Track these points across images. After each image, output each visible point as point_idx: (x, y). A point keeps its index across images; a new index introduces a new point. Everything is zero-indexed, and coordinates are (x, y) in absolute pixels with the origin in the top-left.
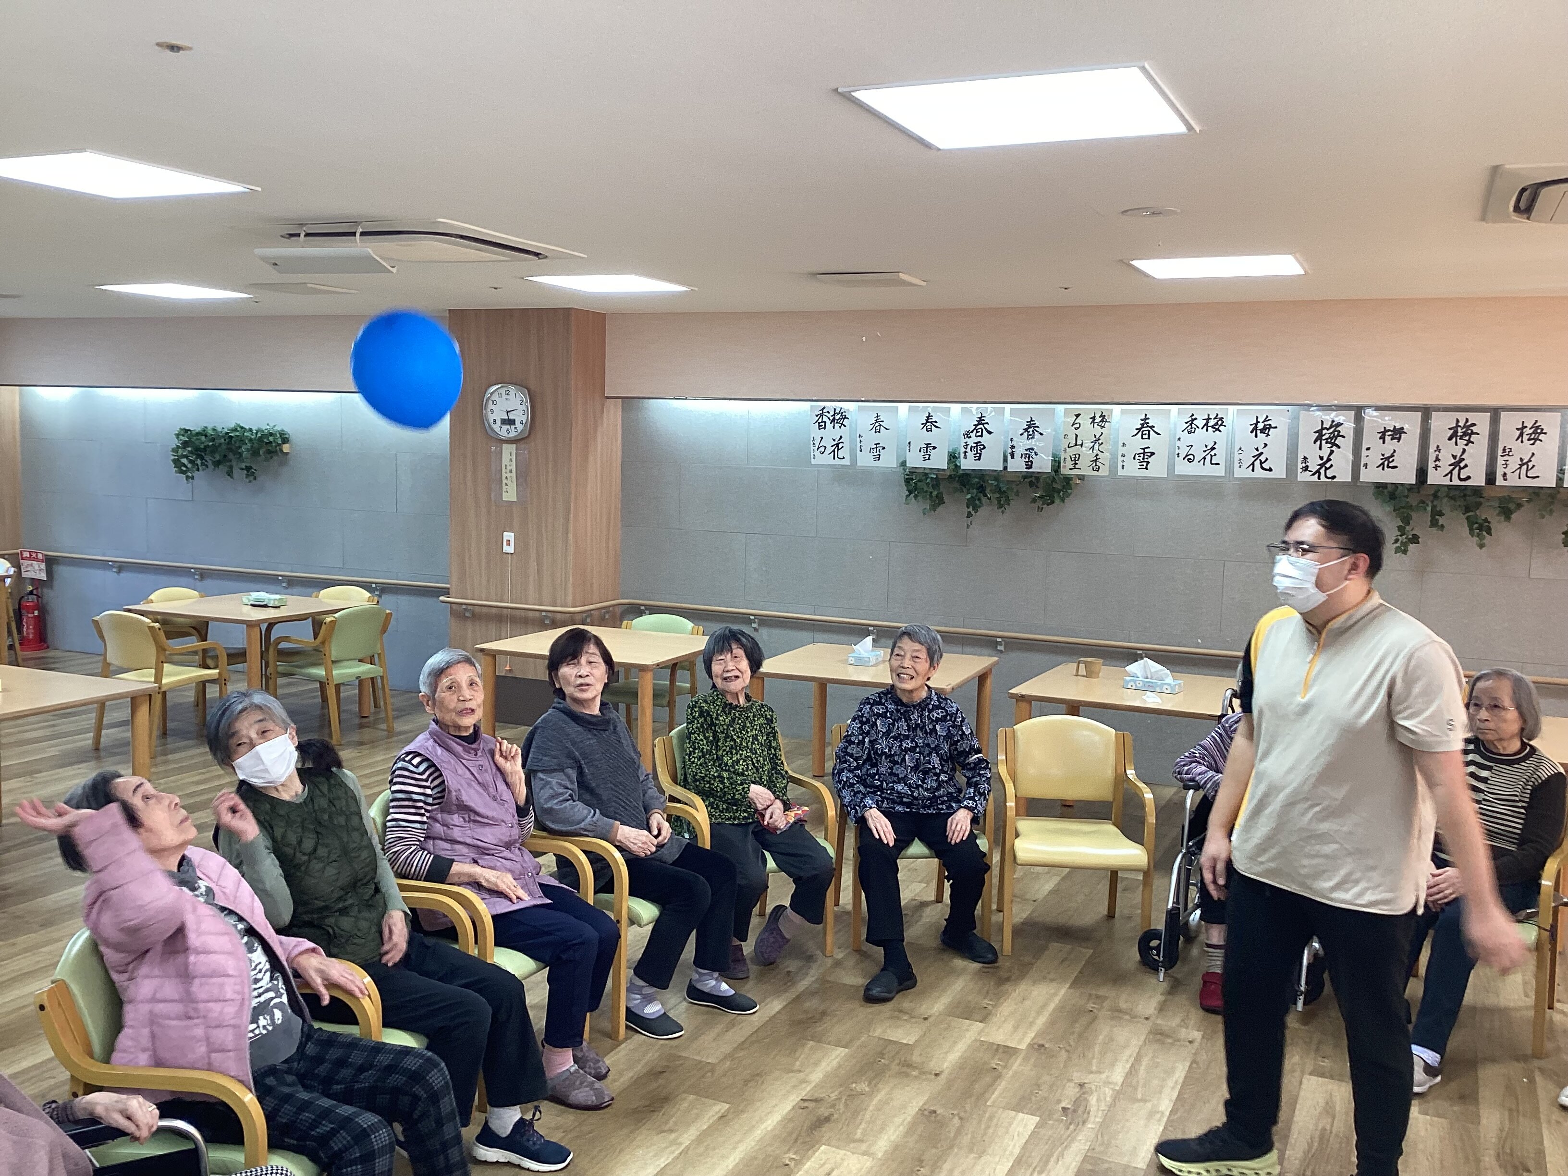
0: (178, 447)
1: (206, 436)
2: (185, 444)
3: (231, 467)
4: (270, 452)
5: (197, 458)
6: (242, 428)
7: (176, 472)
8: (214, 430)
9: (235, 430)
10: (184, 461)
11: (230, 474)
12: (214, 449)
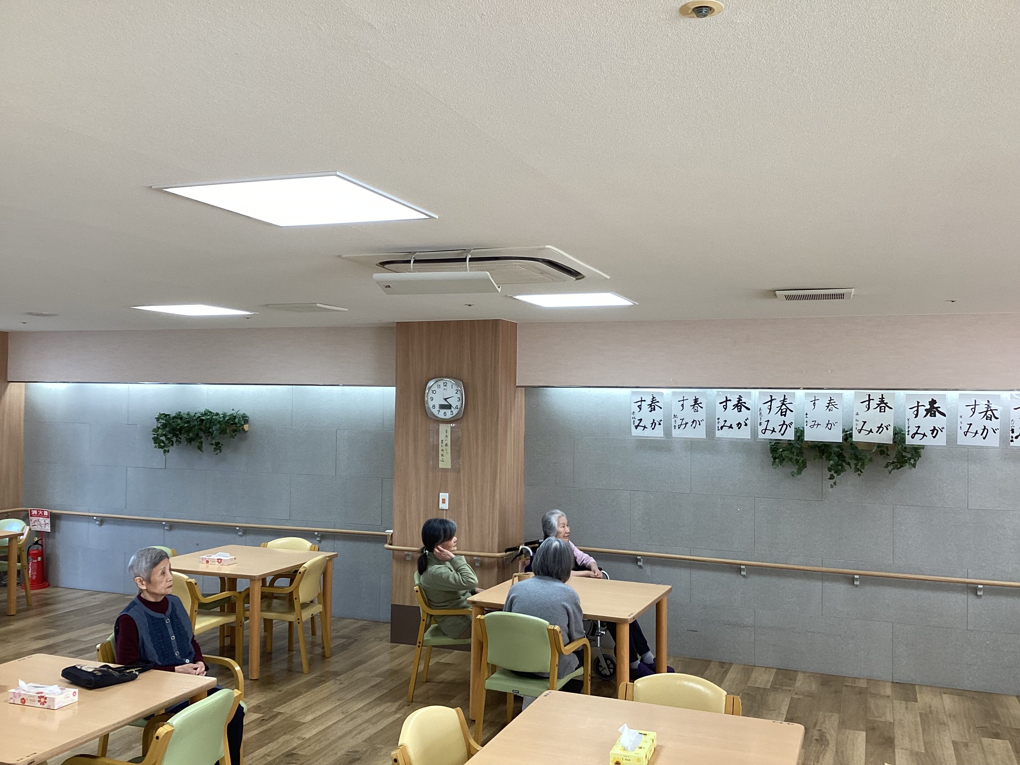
0: (158, 428)
1: (181, 418)
2: (164, 426)
3: (201, 443)
4: (234, 431)
5: (173, 436)
6: (210, 412)
7: (155, 447)
8: (188, 414)
9: (205, 414)
10: (163, 438)
11: (200, 448)
12: (189, 430)
